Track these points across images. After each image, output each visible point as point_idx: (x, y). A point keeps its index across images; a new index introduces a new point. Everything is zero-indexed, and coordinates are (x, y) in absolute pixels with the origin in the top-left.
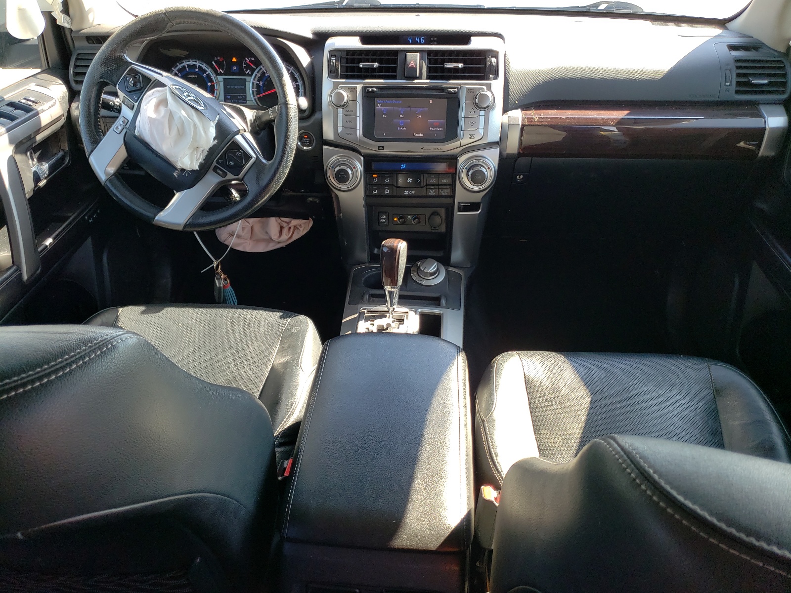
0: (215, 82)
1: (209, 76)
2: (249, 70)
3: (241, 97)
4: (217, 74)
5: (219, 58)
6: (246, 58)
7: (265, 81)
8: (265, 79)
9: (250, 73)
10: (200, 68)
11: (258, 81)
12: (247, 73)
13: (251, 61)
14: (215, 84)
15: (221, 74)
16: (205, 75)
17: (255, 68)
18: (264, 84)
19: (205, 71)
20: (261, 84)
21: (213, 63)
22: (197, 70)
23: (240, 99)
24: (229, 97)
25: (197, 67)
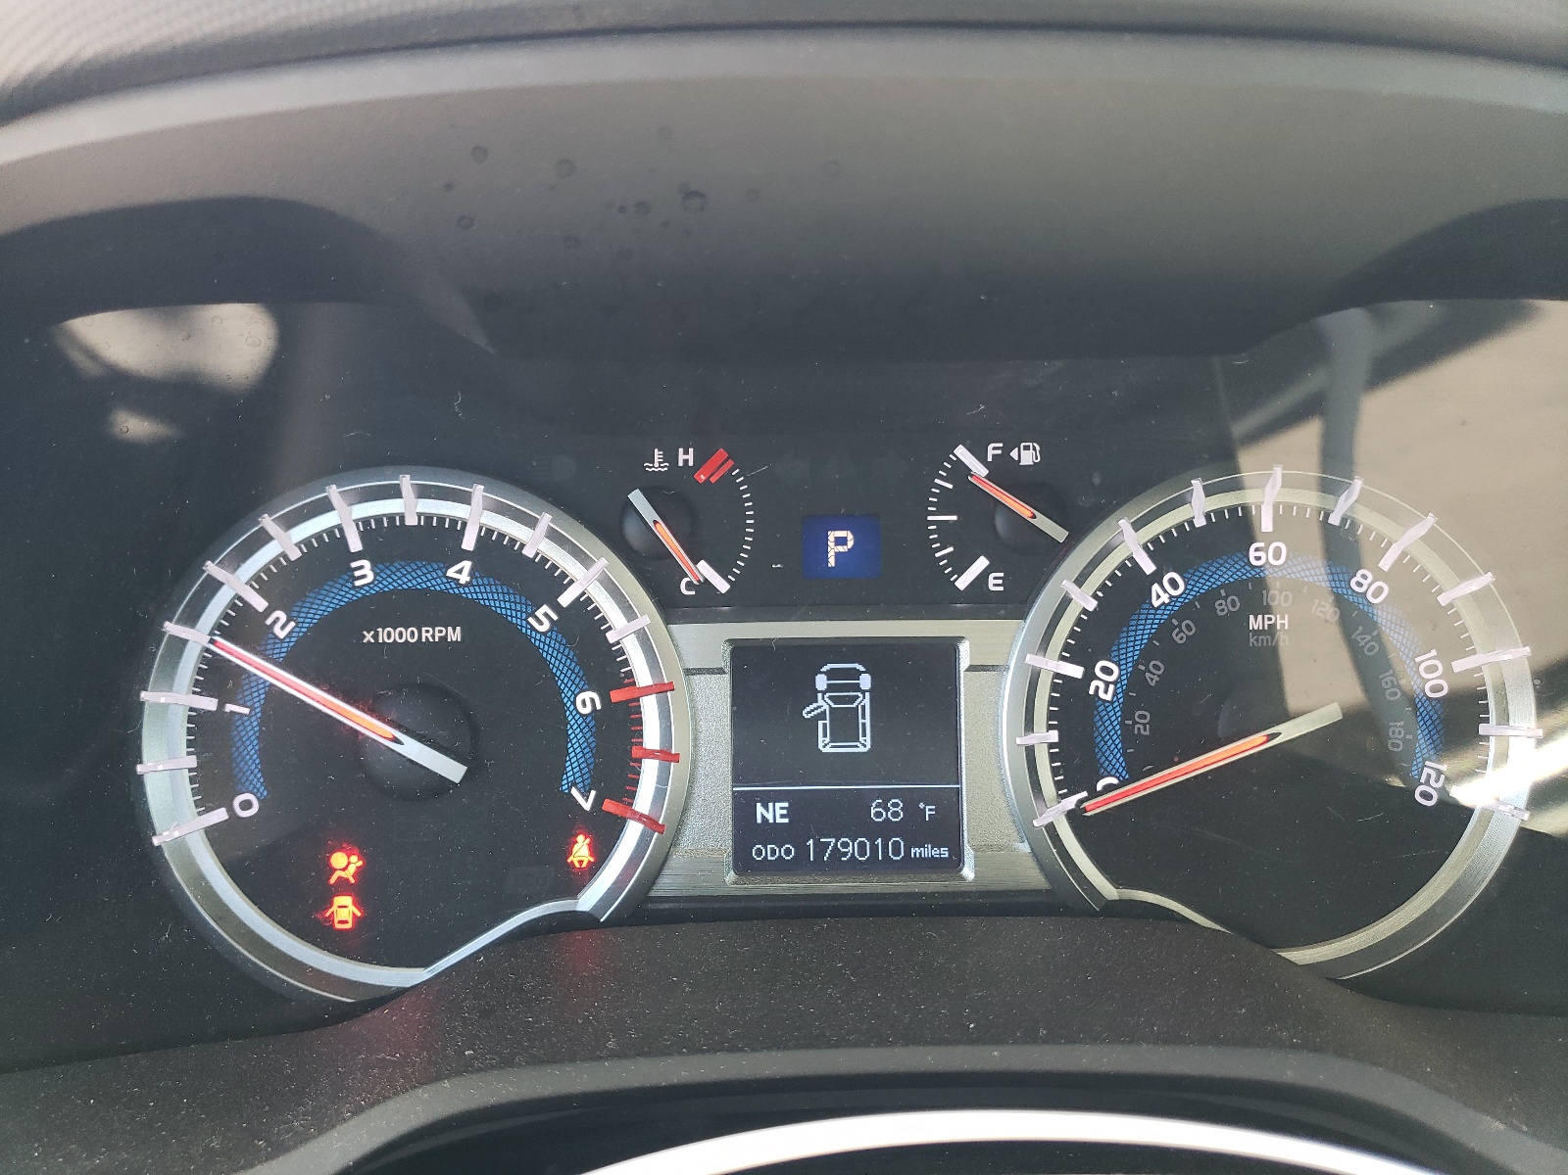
0: (643, 677)
1: (584, 622)
2: (982, 563)
3: (895, 811)
4: (672, 605)
5: (686, 457)
6: (962, 453)
7: (1147, 654)
8: (1141, 633)
9: (994, 583)
10: (496, 554)
11: (1071, 654)
12: (963, 583)
13: (1004, 472)
14: (649, 706)
15: (704, 606)
16: (543, 619)
17: (1059, 534)
18: (1134, 691)
19: (545, 581)
20: (1106, 682)
21: (637, 498)
22: (461, 572)
23: (887, 829)
24: (775, 813)
25: (469, 543)
